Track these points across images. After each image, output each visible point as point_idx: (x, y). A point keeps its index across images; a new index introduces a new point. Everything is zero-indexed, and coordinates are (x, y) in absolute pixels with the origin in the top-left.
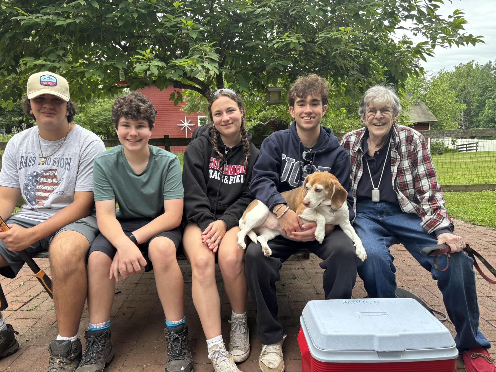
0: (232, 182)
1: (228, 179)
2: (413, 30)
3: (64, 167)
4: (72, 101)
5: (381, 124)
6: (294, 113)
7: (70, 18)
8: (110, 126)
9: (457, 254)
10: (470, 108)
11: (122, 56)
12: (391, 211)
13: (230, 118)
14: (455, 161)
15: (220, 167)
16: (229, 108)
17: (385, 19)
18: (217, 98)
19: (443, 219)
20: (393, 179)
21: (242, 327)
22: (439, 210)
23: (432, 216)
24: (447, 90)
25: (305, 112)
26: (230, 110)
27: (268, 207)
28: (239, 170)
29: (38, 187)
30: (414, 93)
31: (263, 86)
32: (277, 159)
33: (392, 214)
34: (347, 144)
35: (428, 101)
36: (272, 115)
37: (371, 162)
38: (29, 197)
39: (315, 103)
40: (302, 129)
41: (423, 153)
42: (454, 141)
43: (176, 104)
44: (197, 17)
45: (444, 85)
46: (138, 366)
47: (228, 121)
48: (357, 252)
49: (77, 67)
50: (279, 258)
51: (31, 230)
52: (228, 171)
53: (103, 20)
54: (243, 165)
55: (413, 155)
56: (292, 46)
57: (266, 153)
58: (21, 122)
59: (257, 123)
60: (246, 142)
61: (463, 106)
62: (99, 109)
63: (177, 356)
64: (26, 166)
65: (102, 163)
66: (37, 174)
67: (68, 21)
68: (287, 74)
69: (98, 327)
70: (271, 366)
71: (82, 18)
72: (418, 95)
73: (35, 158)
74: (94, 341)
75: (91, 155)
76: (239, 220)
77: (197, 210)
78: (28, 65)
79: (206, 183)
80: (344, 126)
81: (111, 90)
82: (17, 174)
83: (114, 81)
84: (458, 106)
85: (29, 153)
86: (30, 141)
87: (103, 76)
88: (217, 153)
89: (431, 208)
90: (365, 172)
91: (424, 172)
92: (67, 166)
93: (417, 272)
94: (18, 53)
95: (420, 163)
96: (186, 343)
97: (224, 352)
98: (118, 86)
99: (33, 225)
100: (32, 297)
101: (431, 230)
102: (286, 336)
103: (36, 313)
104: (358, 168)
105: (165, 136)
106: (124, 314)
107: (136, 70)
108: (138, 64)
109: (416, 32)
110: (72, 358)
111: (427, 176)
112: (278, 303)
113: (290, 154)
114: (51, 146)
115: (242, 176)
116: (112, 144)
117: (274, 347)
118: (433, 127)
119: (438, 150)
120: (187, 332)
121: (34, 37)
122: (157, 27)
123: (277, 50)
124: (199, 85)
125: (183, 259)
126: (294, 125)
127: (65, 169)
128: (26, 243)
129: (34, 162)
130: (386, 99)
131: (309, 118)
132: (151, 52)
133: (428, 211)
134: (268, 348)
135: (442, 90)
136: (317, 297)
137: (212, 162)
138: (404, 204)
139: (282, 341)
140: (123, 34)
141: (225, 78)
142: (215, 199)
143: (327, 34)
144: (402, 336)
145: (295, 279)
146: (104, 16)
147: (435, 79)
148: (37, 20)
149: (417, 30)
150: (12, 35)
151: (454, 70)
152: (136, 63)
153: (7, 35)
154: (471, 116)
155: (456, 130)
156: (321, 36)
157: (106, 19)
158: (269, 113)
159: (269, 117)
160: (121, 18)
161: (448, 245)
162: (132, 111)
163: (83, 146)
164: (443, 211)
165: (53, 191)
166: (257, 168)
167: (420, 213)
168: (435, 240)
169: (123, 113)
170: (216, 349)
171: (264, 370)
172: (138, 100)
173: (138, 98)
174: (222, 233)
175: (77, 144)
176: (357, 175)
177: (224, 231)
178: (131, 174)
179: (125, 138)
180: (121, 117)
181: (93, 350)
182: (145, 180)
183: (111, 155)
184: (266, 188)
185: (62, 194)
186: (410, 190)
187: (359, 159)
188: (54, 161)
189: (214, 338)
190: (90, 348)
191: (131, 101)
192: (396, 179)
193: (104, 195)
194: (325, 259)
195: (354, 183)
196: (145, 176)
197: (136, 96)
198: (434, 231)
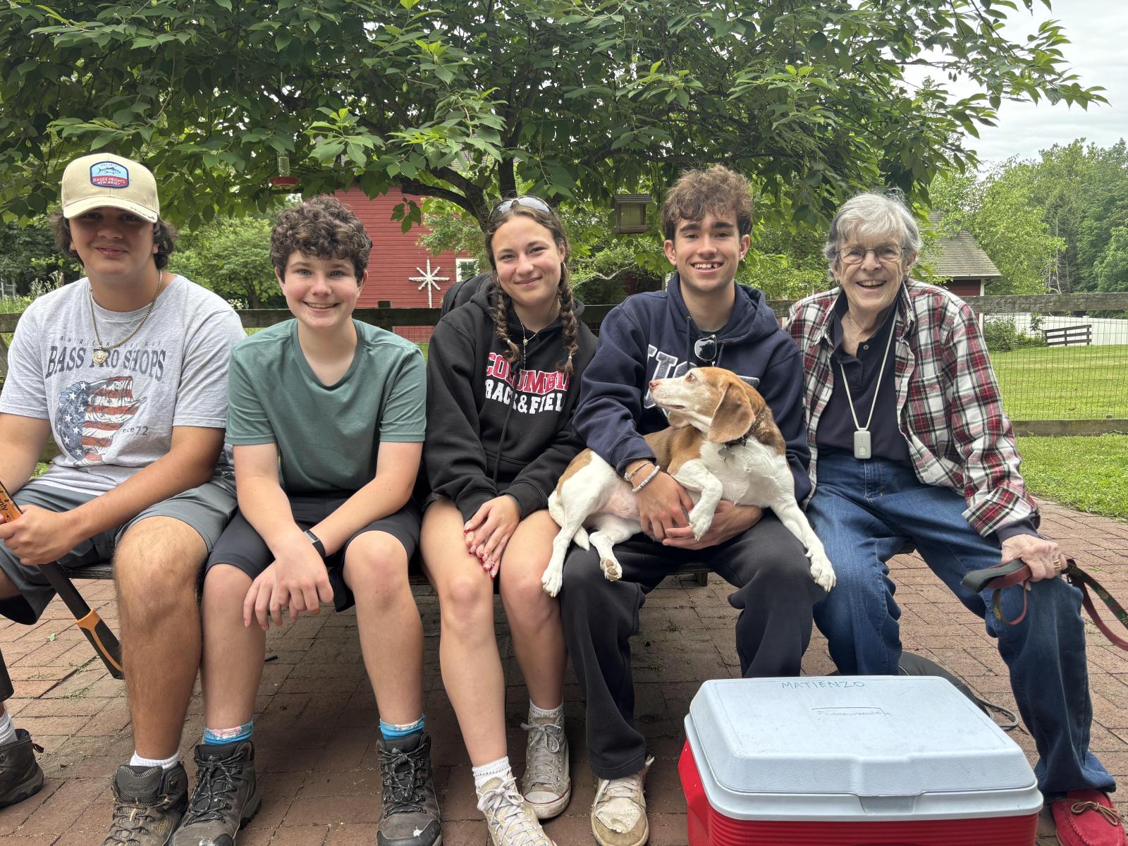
0: (537, 410)
1: (529, 403)
2: (947, 67)
3: (148, 371)
4: (166, 218)
5: (874, 283)
6: (675, 255)
7: (166, 32)
8: (255, 279)
9: (1048, 584)
10: (1075, 248)
11: (283, 118)
12: (895, 483)
13: (535, 266)
14: (1038, 366)
15: (511, 374)
16: (531, 244)
17: (884, 44)
18: (505, 220)
19: (1015, 502)
20: (900, 407)
21: (552, 738)
22: (1007, 481)
23: (989, 497)
24: (1024, 205)
25: (699, 251)
26: (534, 249)
27: (613, 466)
28: (554, 382)
29: (89, 416)
30: (947, 211)
31: (605, 193)
32: (636, 358)
33: (897, 488)
34: (798, 327)
35: (980, 229)
36: (625, 257)
37: (850, 367)
38: (67, 440)
39: (723, 230)
40: (695, 291)
41: (969, 347)
42: (1038, 321)
43: (406, 227)
44: (456, 32)
45: (1016, 193)
46: (316, 825)
47: (530, 273)
48: (814, 570)
49: (181, 143)
50: (639, 584)
51: (73, 513)
52: (528, 385)
53: (242, 38)
54: (561, 371)
55: (944, 352)
57: (612, 343)
58: (52, 267)
59: (592, 275)
60: (569, 319)
61: (1060, 243)
62: (232, 241)
63: (405, 805)
64: (62, 369)
65: (247, 361)
66: (89, 387)
67: (162, 39)
68: (661, 164)
69: (225, 737)
70: (619, 828)
71: (193, 33)
72: (958, 216)
73: (84, 350)
74: (216, 769)
75: (211, 344)
76: (548, 495)
77: (455, 471)
79: (479, 410)
80: (788, 285)
81: (258, 198)
82: (41, 386)
83: (264, 176)
84: (1048, 242)
85: (70, 340)
86: (72, 312)
87: (242, 165)
88: (506, 342)
89: (987, 475)
90: (838, 392)
91: (972, 391)
92: (156, 369)
93: (952, 616)
94: (45, 110)
95: (962, 370)
96: (426, 775)
97: (514, 797)
98: (274, 189)
99: (77, 503)
100: (75, 668)
101: (987, 528)
102: (652, 760)
103: (83, 703)
104: (821, 381)
105: (381, 303)
106: (285, 708)
107: (317, 153)
108: (320, 138)
109: (954, 72)
110: (165, 808)
111: (978, 401)
112: (635, 686)
113: (665, 347)
114: (120, 324)
115: (560, 396)
116: (261, 322)
117: (625, 784)
118: (990, 289)
119: (1002, 341)
120: (428, 748)
121: (81, 73)
122: (364, 55)
124: (459, 187)
125: (419, 583)
126: (675, 281)
127: (151, 375)
128: (62, 543)
129: (82, 360)
130: (887, 226)
131: (709, 266)
132: (352, 112)
133: (981, 483)
134: (611, 787)
135: (1011, 205)
136: (724, 671)
137: (492, 363)
138: (922, 466)
139: (644, 772)
140: (286, 69)
141: (520, 172)
142: (495, 447)
143: (755, 78)
144: (914, 762)
145: (674, 630)
146: (244, 27)
147: (997, 179)
148: (89, 35)
149: (958, 67)
150: (32, 68)
151: (1040, 160)
152: (315, 136)
153: (22, 70)
154: (1076, 265)
155: (1042, 297)
156: (741, 82)
157: (248, 34)
158: (618, 253)
159: (619, 262)
160: (281, 33)
161: (1025, 564)
162: (318, 238)
163: (191, 322)
164: (1015, 483)
165: (121, 425)
166: (589, 375)
167: (962, 486)
168: (996, 550)
169: (298, 242)
170: (497, 788)
171: (602, 837)
172: (332, 214)
173: (332, 209)
174: (511, 527)
175: (178, 320)
176: (818, 398)
177: (514, 523)
178: (314, 386)
179: (301, 300)
180: (294, 251)
181: (214, 789)
182: (345, 398)
183: (268, 344)
184: (610, 424)
185: (144, 434)
186: (938, 433)
187: (823, 361)
188: (126, 357)
189: (492, 764)
190: (206, 784)
191: (316, 216)
192: (905, 407)
193: (250, 433)
194: (740, 587)
195: (812, 414)
196: (346, 390)
197: (326, 205)
198: (994, 532)
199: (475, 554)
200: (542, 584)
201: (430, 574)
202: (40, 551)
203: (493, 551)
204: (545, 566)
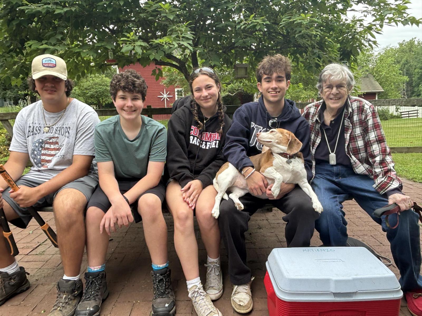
0: (209, 147)
1: (206, 145)
2: (363, 12)
3: (64, 135)
4: (70, 78)
6: (262, 88)
7: (67, 7)
8: (100, 97)
9: (406, 212)
10: (412, 80)
11: (110, 37)
12: (345, 173)
13: (209, 94)
14: (399, 126)
15: (200, 134)
16: (207, 85)
17: (339, 3)
18: (197, 77)
19: (393, 181)
20: (346, 145)
21: (216, 269)
22: (390, 173)
23: (383, 179)
24: (392, 64)
25: (271, 87)
26: (208, 87)
27: (237, 169)
28: (215, 137)
29: (43, 152)
30: (363, 67)
31: (231, 63)
32: (246, 127)
33: (347, 176)
34: (307, 115)
35: (376, 73)
36: (239, 87)
37: (327, 130)
38: (35, 161)
39: (280, 79)
40: (269, 102)
41: (373, 121)
42: (398, 108)
43: (157, 79)
44: (174, 3)
45: (389, 59)
46: (129, 302)
47: (207, 96)
48: (314, 206)
49: (73, 48)
50: (248, 213)
51: (38, 188)
52: (206, 138)
53: (95, 8)
54: (218, 133)
55: (364, 124)
56: (258, 28)
57: (237, 122)
58: (26, 95)
59: (226, 94)
60: (221, 113)
61: (406, 78)
62: (91, 83)
63: (162, 295)
64: (33, 135)
65: (101, 131)
66: (43, 141)
67: (65, 9)
68: (252, 52)
69: (95, 270)
70: (242, 304)
71: (77, 7)
72: (367, 68)
73: (41, 127)
74: (93, 281)
75: (87, 124)
76: (213, 179)
77: (179, 171)
78: (32, 47)
79: (187, 147)
80: (301, 97)
81: (102, 68)
82: (25, 141)
83: (103, 59)
84: (401, 78)
85: (35, 124)
86: (36, 113)
87: (95, 55)
88: (198, 122)
89: (382, 170)
90: (323, 140)
91: (375, 138)
92: (67, 134)
93: (367, 223)
94: (23, 37)
95: (371, 130)
96: (169, 284)
97: (202, 292)
98: (107, 64)
99: (39, 184)
100: (39, 244)
101: (382, 191)
102: (254, 278)
103: (43, 257)
104: (317, 135)
105: (148, 106)
106: (116, 259)
107: (123, 50)
108: (124, 44)
109: (366, 14)
110: (76, 295)
111: (377, 142)
112: (247, 249)
113: (258, 123)
114: (53, 117)
115: (218, 142)
116: (103, 114)
117: (244, 287)
118: (380, 96)
119: (385, 116)
120: (170, 274)
121: (37, 23)
122: (140, 13)
123: (244, 31)
124: (176, 62)
125: (166, 212)
126: (262, 98)
127: (65, 136)
128: (34, 199)
129: (40, 130)
130: (341, 77)
131: (275, 93)
132: (136, 34)
133: (380, 174)
134: (238, 288)
135: (388, 64)
136: (281, 246)
137: (192, 130)
138: (356, 167)
139: (251, 282)
140: (111, 19)
141: (199, 56)
142: (193, 162)
143: (290, 19)
144: (354, 280)
145: (260, 228)
146: (95, 4)
147: (382, 54)
148: (39, 9)
149: (367, 12)
150: (18, 22)
151: (398, 46)
152: (122, 44)
153: (14, 23)
154: (413, 86)
155: (400, 100)
156: (284, 20)
157: (97, 6)
158: (236, 85)
159: (237, 89)
160: (109, 6)
161: (397, 205)
162: (128, 85)
163: (79, 117)
164: (393, 173)
165: (55, 155)
166: (229, 134)
167: (372, 175)
168: (386, 200)
169: (121, 87)
170: (196, 289)
171: (235, 307)
172: (133, 76)
173: (133, 74)
174: (199, 191)
175: (74, 115)
176: (315, 142)
177: (200, 190)
178: (126, 140)
179: (122, 109)
180: (119, 90)
181: (92, 288)
182: (137, 145)
183: (109, 124)
184: (237, 152)
185: (63, 158)
186: (362, 154)
187: (317, 128)
188: (56, 130)
189: (193, 280)
190: (89, 286)
191: (128, 77)
192: (349, 145)
193: (103, 157)
194: (287, 214)
195: (313, 148)
196: (137, 142)
197: (131, 72)
198: (385, 193)
199: (185, 201)
200: (212, 214)
201: (170, 210)
202: (27, 202)
203: (193, 200)
204: (213, 206)
